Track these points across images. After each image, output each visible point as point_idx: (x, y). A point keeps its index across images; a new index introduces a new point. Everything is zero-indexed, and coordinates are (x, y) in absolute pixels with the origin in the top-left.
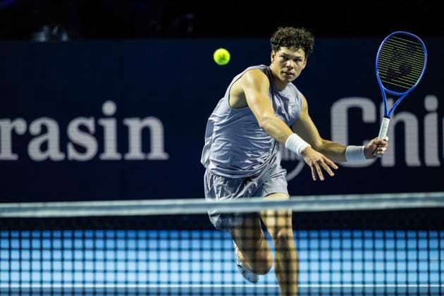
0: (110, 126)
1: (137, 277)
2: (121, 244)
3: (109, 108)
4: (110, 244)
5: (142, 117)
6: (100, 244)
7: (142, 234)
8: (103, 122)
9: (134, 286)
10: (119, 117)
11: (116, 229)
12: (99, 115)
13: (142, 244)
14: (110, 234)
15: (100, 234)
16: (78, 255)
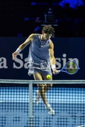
0: (64, 60)
1: (70, 100)
2: (66, 91)
3: (64, 55)
4: (63, 91)
5: (73, 58)
6: (60, 91)
7: (71, 89)
8: (63, 59)
9: (72, 102)
10: (67, 58)
11: (64, 87)
12: (62, 57)
13: (74, 91)
14: (63, 89)
15: (60, 88)
16: (54, 94)
